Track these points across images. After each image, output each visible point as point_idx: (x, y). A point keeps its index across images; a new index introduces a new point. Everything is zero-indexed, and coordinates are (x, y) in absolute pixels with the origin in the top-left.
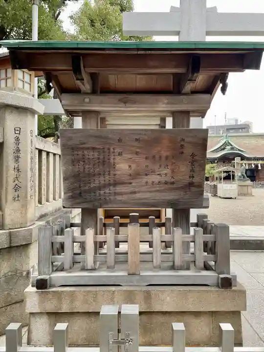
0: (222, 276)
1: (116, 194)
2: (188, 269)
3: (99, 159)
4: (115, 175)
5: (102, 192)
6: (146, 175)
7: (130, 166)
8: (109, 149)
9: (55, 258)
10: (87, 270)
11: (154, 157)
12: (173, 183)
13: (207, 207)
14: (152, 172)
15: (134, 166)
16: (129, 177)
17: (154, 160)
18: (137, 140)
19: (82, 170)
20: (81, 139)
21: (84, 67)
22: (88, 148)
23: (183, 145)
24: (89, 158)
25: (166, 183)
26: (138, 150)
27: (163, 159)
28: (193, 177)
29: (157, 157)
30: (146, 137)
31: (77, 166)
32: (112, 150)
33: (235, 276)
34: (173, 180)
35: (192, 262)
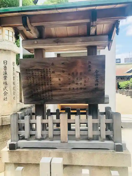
0: (116, 144)
1: (52, 95)
2: (97, 139)
3: (41, 75)
4: (51, 84)
5: (44, 95)
6: (69, 84)
7: (59, 79)
8: (47, 69)
9: (20, 132)
10: (38, 139)
11: (73, 73)
12: (85, 89)
13: (108, 103)
14: (72, 82)
15: (62, 79)
16: (59, 86)
17: (73, 75)
18: (63, 63)
19: (32, 82)
20: (31, 64)
21: (30, 23)
22: (35, 70)
23: (90, 66)
24: (36, 75)
25: (81, 89)
26: (64, 70)
27: (79, 74)
28: (97, 84)
29: (75, 73)
30: (68, 62)
31: (30, 80)
32: (48, 70)
33: (125, 145)
34: (85, 87)
35: (99, 135)
